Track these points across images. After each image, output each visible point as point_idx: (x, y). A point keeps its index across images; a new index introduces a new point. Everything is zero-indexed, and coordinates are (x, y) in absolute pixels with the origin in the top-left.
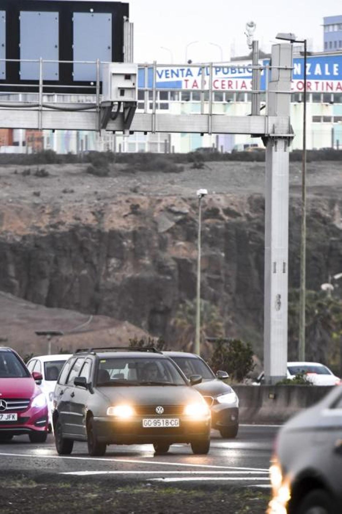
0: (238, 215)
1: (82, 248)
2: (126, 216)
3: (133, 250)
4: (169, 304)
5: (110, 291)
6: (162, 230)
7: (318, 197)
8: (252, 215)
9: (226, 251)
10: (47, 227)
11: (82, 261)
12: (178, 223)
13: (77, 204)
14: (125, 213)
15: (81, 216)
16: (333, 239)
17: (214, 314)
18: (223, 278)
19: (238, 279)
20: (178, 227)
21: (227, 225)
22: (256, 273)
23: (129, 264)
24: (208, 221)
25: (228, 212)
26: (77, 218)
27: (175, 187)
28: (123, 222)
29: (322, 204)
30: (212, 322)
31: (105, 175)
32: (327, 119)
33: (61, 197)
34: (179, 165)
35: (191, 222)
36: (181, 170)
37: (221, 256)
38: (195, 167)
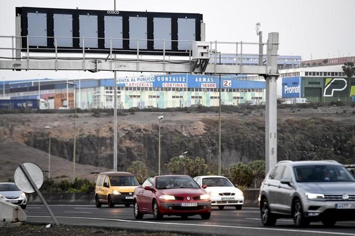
0: (148, 131)
1: (91, 143)
2: (107, 132)
3: (110, 144)
4: (124, 163)
5: (101, 159)
6: (120, 136)
7: (177, 124)
8: (153, 131)
9: (144, 144)
10: (78, 136)
11: (91, 148)
12: (127, 134)
13: (90, 127)
14: (107, 130)
15: (91, 131)
16: (182, 139)
17: (143, 167)
18: (143, 153)
19: (148, 154)
20: (127, 135)
21: (144, 135)
22: (154, 152)
23: (109, 149)
24: (137, 133)
25: (144, 130)
26: (90, 133)
27: (125, 121)
28: (106, 134)
29: (178, 127)
30: (143, 169)
31: (99, 117)
32: (177, 97)
33: (84, 125)
34: (126, 113)
35: (131, 134)
36: (127, 115)
37: (142, 146)
38: (132, 114)
